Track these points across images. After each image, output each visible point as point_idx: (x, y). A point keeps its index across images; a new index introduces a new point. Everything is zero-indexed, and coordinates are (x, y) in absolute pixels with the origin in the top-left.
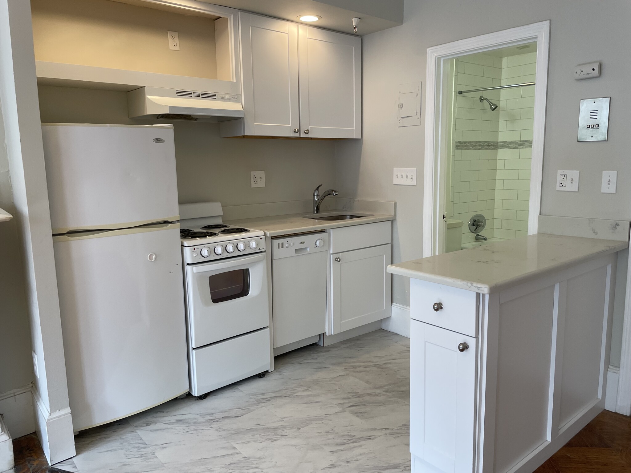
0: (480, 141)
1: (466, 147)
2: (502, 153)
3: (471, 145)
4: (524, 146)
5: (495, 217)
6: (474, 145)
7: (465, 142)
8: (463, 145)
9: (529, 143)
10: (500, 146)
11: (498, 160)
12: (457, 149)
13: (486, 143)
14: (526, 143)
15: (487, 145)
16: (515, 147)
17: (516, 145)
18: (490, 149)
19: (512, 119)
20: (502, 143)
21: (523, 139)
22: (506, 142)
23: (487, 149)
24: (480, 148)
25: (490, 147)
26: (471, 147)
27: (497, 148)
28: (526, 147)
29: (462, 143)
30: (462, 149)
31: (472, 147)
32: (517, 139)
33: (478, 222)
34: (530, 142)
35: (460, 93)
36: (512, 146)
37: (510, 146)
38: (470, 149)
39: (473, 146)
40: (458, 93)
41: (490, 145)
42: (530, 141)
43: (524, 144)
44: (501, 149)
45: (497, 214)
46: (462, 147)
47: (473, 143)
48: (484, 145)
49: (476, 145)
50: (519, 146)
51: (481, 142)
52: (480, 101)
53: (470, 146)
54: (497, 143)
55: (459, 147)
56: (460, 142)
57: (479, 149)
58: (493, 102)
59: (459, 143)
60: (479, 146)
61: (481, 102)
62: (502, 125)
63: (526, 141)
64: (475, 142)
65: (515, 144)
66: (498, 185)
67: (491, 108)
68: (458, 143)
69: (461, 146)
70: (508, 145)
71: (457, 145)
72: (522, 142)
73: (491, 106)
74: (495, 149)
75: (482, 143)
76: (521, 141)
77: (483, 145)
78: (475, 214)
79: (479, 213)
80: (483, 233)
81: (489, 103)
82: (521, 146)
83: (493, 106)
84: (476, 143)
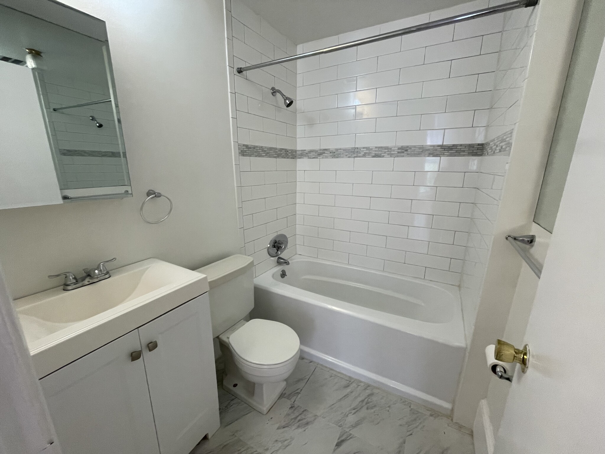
0: (275, 147)
1: (256, 154)
2: (302, 163)
3: (263, 150)
4: (324, 156)
5: (297, 233)
6: (268, 151)
7: (254, 147)
8: (252, 150)
9: (329, 153)
10: (299, 156)
11: (297, 171)
12: (243, 155)
13: (283, 151)
14: (326, 152)
15: (285, 153)
16: (314, 156)
17: (316, 155)
18: (288, 158)
19: (311, 123)
20: (300, 152)
21: (323, 147)
22: (305, 150)
23: (285, 158)
24: (276, 155)
25: (288, 156)
26: (263, 155)
27: (296, 157)
28: (326, 157)
29: (250, 148)
30: (250, 156)
31: (265, 155)
32: (317, 147)
33: (279, 243)
34: (331, 151)
35: (240, 71)
36: (312, 155)
37: (309, 155)
38: (263, 156)
39: (266, 153)
40: (235, 70)
41: (288, 153)
42: (331, 149)
43: (324, 153)
44: (300, 158)
45: (299, 229)
46: (250, 154)
47: (267, 149)
48: (281, 152)
49: (271, 151)
50: (319, 156)
51: (276, 149)
52: (272, 93)
53: (263, 153)
54: (296, 151)
55: (245, 153)
56: (247, 146)
57: (275, 157)
58: (287, 95)
59: (245, 147)
60: (274, 154)
61: (273, 95)
62: (300, 131)
63: (326, 150)
64: (269, 148)
65: (314, 153)
66: (299, 199)
67: (285, 102)
68: (243, 147)
69: (249, 152)
70: (307, 154)
71: (242, 149)
72: (322, 151)
73: (285, 100)
74: (294, 158)
75: (278, 150)
76: (320, 150)
77: (279, 152)
78: (275, 234)
79: (279, 233)
80: (284, 255)
81: (283, 97)
82: (321, 156)
83: (287, 101)
84: (271, 149)
